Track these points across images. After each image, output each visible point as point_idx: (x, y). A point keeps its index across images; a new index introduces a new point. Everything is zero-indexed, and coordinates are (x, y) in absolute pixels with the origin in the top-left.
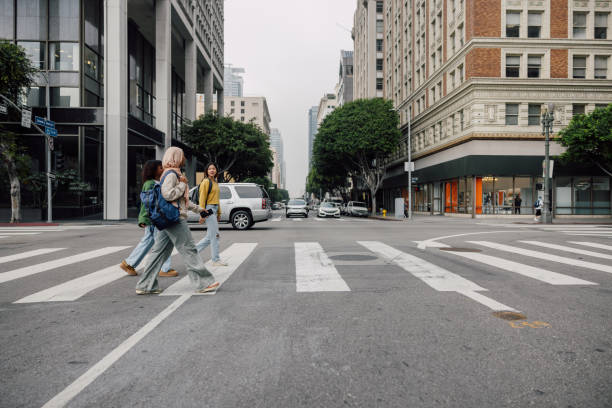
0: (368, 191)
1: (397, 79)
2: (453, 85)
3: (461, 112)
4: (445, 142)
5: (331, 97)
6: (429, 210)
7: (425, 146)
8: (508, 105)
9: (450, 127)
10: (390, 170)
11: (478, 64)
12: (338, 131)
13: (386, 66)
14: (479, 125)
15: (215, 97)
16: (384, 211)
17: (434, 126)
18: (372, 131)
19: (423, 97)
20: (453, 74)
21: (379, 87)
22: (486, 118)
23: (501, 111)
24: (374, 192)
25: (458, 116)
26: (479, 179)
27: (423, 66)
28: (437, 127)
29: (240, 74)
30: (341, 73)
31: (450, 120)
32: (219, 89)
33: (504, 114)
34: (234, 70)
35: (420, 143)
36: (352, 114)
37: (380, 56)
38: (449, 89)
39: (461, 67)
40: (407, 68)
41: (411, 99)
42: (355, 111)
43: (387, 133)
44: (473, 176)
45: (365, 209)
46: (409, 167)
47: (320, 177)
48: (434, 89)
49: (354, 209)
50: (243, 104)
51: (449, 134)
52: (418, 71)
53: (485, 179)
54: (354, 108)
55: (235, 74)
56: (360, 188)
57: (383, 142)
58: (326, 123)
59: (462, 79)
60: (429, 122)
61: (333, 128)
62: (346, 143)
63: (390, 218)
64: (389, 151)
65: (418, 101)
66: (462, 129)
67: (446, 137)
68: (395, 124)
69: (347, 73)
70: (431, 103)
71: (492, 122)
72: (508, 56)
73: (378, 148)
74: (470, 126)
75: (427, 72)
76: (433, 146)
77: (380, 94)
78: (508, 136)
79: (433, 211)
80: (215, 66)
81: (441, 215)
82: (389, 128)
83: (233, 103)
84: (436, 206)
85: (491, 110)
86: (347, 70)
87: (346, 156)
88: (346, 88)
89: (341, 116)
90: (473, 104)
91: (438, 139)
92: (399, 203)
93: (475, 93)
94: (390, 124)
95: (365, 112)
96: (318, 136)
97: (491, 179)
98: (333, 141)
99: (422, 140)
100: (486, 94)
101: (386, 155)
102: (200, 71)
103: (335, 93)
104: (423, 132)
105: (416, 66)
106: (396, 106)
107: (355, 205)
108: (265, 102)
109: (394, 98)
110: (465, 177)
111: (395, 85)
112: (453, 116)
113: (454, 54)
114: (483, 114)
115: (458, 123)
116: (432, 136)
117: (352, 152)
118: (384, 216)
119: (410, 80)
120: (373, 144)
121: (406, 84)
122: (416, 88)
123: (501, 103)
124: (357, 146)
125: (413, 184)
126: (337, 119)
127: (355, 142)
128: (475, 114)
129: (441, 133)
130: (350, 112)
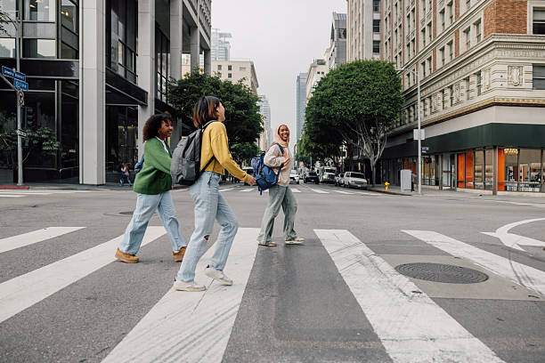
0: (367, 161)
1: (397, 41)
2: (468, 44)
3: (479, 74)
4: (457, 108)
5: (321, 63)
6: (437, 184)
7: (432, 113)
8: (534, 65)
9: (464, 91)
10: (391, 138)
11: (501, 19)
12: (334, 94)
13: (384, 26)
14: (501, 88)
15: (202, 57)
16: (387, 183)
17: (443, 91)
18: (372, 95)
19: (430, 59)
20: (467, 31)
21: (376, 50)
22: (510, 80)
23: (527, 73)
24: (373, 163)
25: (474, 79)
26: (501, 150)
27: (430, 25)
28: (448, 91)
29: (227, 40)
30: (333, 38)
31: (463, 84)
32: (206, 50)
33: (530, 77)
34: (221, 35)
35: (425, 110)
36: (350, 76)
37: (377, 16)
38: (463, 48)
39: (477, 24)
40: (409, 28)
41: (415, 61)
42: (354, 73)
43: (389, 98)
44: (495, 147)
45: (365, 181)
46: (419, 135)
47: (313, 145)
48: (443, 50)
49: (351, 180)
50: (230, 68)
51: (463, 98)
52: (424, 31)
53: (506, 151)
54: (352, 69)
55: (222, 39)
56: (355, 157)
57: (385, 108)
58: (321, 86)
59: (479, 36)
60: (440, 84)
61: (329, 91)
62: (344, 107)
63: (396, 191)
64: (392, 116)
65: (424, 64)
66: (479, 94)
67: (458, 102)
68: (398, 88)
69: (340, 37)
70: (439, 65)
71: (517, 86)
72: (536, 10)
73: (379, 114)
74: (489, 90)
75: (435, 30)
76: (442, 113)
77: (377, 57)
79: (442, 186)
80: (202, 24)
81: (451, 190)
82: (392, 92)
83: (220, 67)
84: (445, 180)
85: (515, 72)
86: (340, 33)
87: (343, 121)
88: (338, 53)
89: (338, 78)
90: (494, 64)
91: (448, 105)
92: (406, 175)
93: (496, 52)
94: (392, 88)
95: (364, 74)
96: (312, 100)
97: (516, 151)
98: (329, 105)
99: (428, 107)
100: (508, 54)
101: (387, 122)
102: (186, 27)
103: (325, 58)
104: (430, 97)
105: (420, 25)
106: (398, 68)
107: (353, 175)
108: (252, 66)
109: (394, 60)
110: (484, 148)
111: (394, 48)
112: (467, 79)
113: (469, 9)
114: (505, 76)
115: (474, 86)
116: (440, 101)
117: (350, 118)
118: (387, 189)
119: (413, 41)
120: (374, 109)
121: (408, 45)
122: (420, 50)
123: (527, 64)
124: (356, 111)
125: (422, 154)
126: (335, 81)
127: (354, 107)
128: (497, 76)
129: (452, 98)
130: (348, 74)
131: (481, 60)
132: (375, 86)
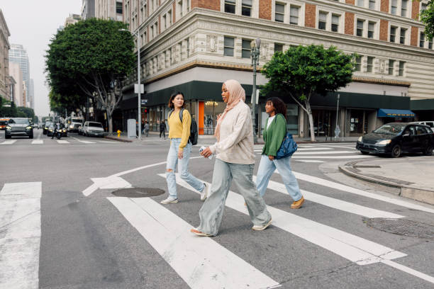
1: (134, 4)
2: (181, 14)
3: (188, 40)
4: (174, 67)
5: (76, 17)
8: (226, 37)
9: (178, 53)
12: (69, 48)
14: (202, 54)
16: (119, 131)
17: (165, 52)
18: (105, 52)
19: (156, 24)
20: (181, 3)
21: (119, 11)
22: (208, 47)
23: (220, 42)
24: (110, 112)
25: (184, 44)
26: (202, 103)
28: (168, 53)
31: (178, 47)
33: (223, 46)
35: (153, 67)
36: (84, 33)
38: (178, 17)
41: (146, 24)
42: (88, 29)
43: (121, 55)
44: (197, 100)
45: (102, 129)
46: (139, 89)
48: (165, 17)
49: (89, 129)
51: (178, 59)
53: (208, 103)
54: (87, 26)
57: (117, 64)
59: (188, 8)
60: (161, 47)
61: (64, 45)
62: (78, 61)
63: (123, 138)
64: (124, 73)
65: (152, 27)
66: (188, 57)
67: (175, 63)
68: (130, 47)
70: (163, 29)
71: (213, 52)
73: (112, 69)
74: (194, 54)
76: (165, 71)
78: (225, 66)
85: (212, 40)
87: (78, 74)
89: (72, 33)
90: (197, 33)
92: (131, 123)
93: (198, 23)
94: (124, 46)
97: (211, 103)
98: (65, 58)
99: (155, 65)
100: (208, 25)
104: (156, 57)
107: (91, 125)
110: (191, 100)
111: (132, 10)
112: (180, 43)
114: (205, 43)
115: (185, 50)
116: (163, 61)
117: (85, 72)
118: (119, 137)
119: (145, 6)
120: (107, 64)
121: (142, 10)
122: (150, 14)
123: (220, 35)
124: (90, 65)
125: (142, 105)
126: (70, 35)
127: (88, 61)
128: (199, 43)
129: (171, 59)
130: (83, 30)
131: (189, 29)
132: (108, 43)
